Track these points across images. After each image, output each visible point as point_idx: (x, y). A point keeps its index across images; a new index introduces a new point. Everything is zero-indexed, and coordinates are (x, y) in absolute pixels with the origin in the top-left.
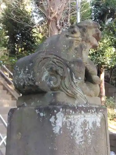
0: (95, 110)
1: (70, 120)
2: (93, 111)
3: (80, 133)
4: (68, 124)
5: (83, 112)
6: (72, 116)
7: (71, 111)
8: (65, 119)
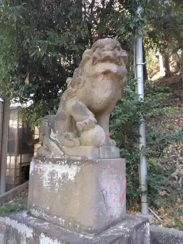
0: (66, 162)
1: (40, 167)
2: (63, 163)
3: (47, 180)
4: (39, 171)
5: (50, 163)
6: (41, 165)
7: (40, 161)
8: (36, 166)
